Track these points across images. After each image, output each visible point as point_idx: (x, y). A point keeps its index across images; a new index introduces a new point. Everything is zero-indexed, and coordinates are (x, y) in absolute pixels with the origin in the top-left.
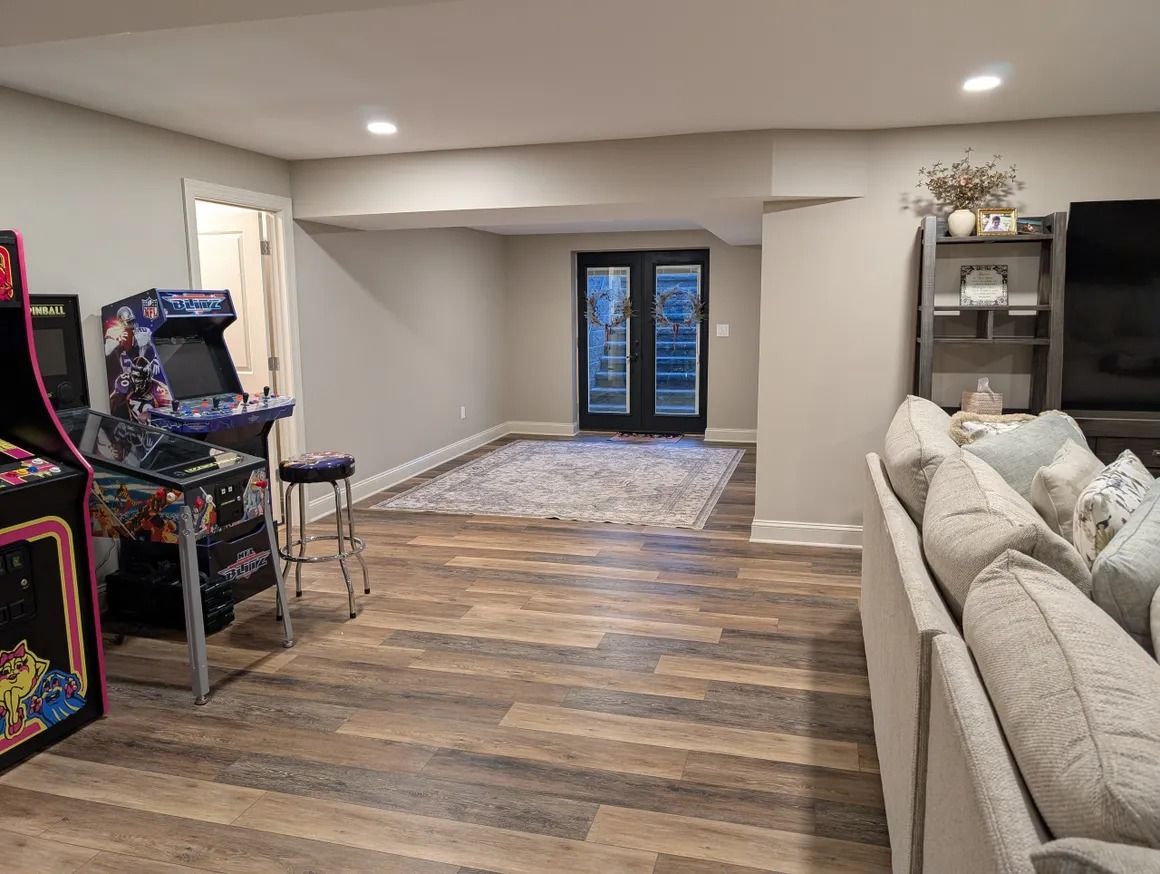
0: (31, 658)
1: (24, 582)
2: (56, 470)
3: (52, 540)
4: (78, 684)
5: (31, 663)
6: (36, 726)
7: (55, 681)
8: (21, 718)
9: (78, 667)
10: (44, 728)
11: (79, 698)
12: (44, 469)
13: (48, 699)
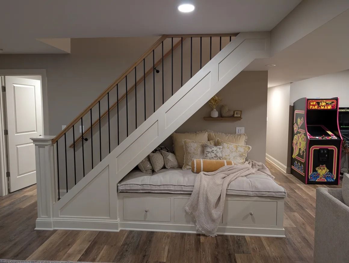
0: (326, 168)
1: (326, 155)
2: (336, 138)
3: (333, 150)
4: (334, 176)
5: (325, 169)
6: (324, 180)
7: (329, 174)
8: (322, 177)
9: (334, 174)
10: (326, 181)
11: (334, 179)
12: (335, 138)
13: (327, 176)
